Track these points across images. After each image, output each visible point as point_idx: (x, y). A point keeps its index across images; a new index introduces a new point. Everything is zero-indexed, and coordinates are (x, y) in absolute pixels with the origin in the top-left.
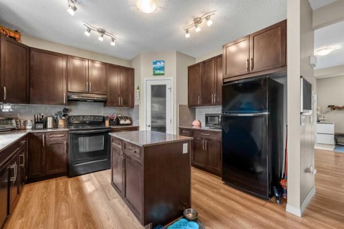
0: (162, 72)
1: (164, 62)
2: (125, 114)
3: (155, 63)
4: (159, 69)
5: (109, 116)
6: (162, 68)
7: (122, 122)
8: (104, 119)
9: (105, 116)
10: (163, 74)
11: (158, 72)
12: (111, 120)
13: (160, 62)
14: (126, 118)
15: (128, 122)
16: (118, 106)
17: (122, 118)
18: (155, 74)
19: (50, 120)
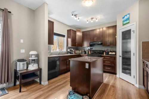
0: (128, 21)
1: (129, 14)
3: (123, 18)
4: (126, 20)
6: (128, 19)
7: (110, 53)
8: (103, 51)
10: (129, 23)
11: (125, 22)
13: (126, 16)
18: (123, 25)
19: (87, 51)
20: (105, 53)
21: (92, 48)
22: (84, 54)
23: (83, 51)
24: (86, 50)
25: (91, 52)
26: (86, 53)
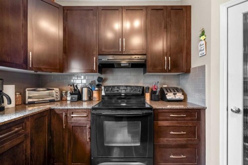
2: (173, 84)
5: (151, 86)
7: (170, 96)
8: (144, 90)
9: (145, 86)
12: (153, 93)
14: (176, 90)
15: (179, 96)
16: (163, 71)
17: (169, 89)
19: (85, 91)
20: (148, 96)
21: (103, 76)
22: (72, 101)
23: (69, 89)
24: (79, 88)
25: (99, 91)
26: (80, 98)
